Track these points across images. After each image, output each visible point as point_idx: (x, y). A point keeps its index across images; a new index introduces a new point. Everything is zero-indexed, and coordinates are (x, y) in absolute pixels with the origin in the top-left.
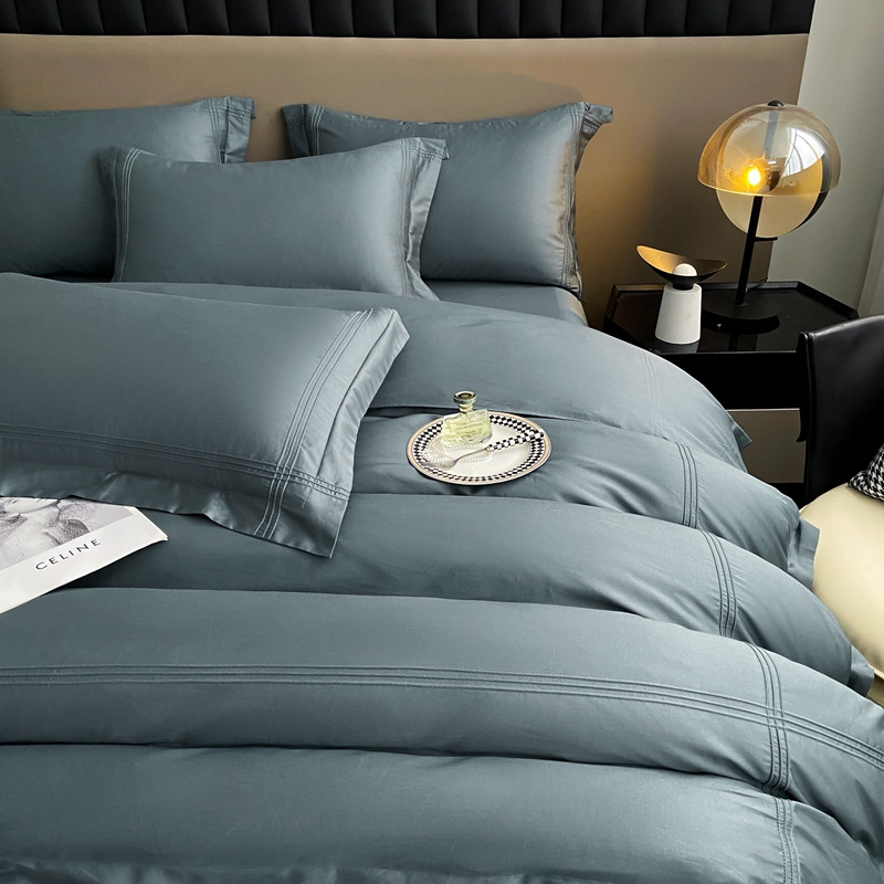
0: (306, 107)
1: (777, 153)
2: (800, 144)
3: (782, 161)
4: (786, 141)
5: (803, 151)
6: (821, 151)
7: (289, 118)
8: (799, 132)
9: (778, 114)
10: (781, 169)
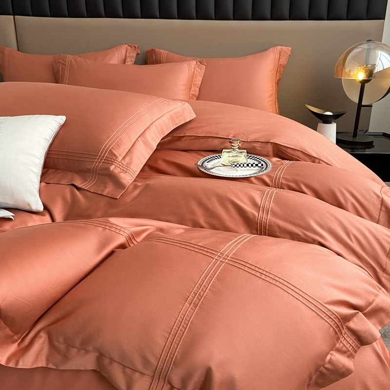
1: (371, 62)
5: (384, 61)
9: (372, 45)
10: (374, 69)
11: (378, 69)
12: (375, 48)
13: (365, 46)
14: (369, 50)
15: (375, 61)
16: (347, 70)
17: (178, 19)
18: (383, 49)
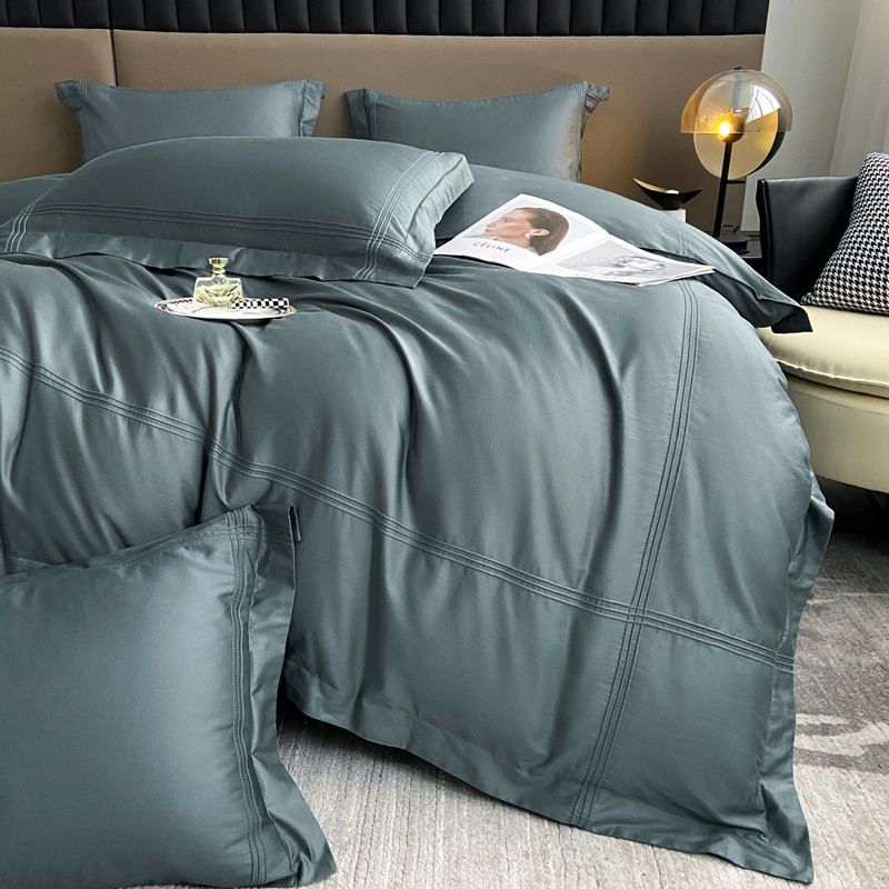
0: (365, 90)
1: (742, 104)
2: (761, 99)
3: (746, 111)
4: (750, 96)
5: (763, 103)
6: (777, 106)
7: (351, 99)
8: (761, 89)
9: (743, 75)
10: (746, 116)
11: (754, 115)
12: (748, 82)
13: (731, 78)
14: (738, 84)
15: (749, 102)
16: (702, 119)
17: (408, 33)
18: (760, 83)
